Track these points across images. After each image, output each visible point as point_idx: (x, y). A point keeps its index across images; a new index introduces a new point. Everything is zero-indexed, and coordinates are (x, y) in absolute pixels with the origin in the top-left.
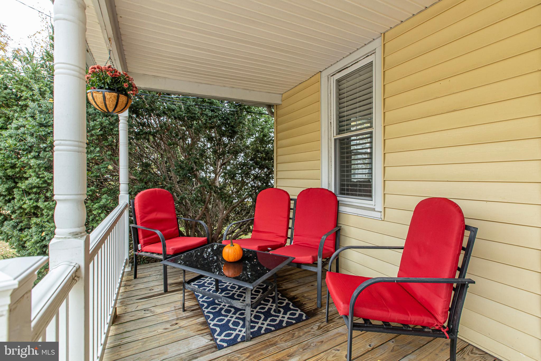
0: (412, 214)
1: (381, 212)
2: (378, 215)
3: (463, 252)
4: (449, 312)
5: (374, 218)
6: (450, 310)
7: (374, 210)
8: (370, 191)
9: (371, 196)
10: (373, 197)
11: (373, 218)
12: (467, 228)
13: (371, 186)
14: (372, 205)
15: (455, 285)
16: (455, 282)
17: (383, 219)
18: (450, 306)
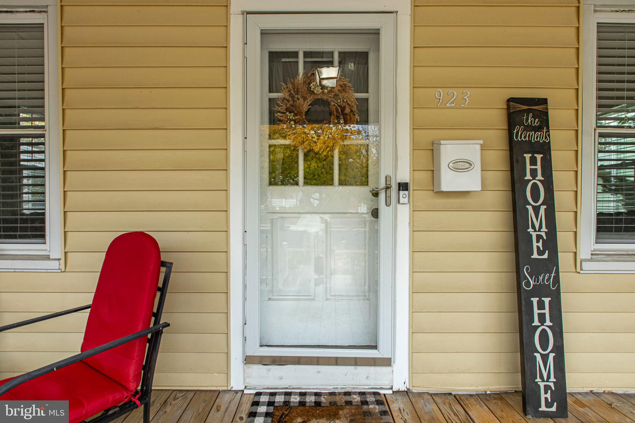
0: (103, 256)
1: (59, 259)
2: (54, 265)
3: (158, 294)
4: (143, 371)
5: (47, 271)
6: (144, 368)
7: (47, 258)
8: (43, 229)
9: (43, 236)
10: (47, 237)
11: (45, 271)
12: (163, 264)
13: (43, 221)
14: (46, 250)
15: (149, 336)
16: (149, 333)
17: (63, 270)
18: (144, 364)
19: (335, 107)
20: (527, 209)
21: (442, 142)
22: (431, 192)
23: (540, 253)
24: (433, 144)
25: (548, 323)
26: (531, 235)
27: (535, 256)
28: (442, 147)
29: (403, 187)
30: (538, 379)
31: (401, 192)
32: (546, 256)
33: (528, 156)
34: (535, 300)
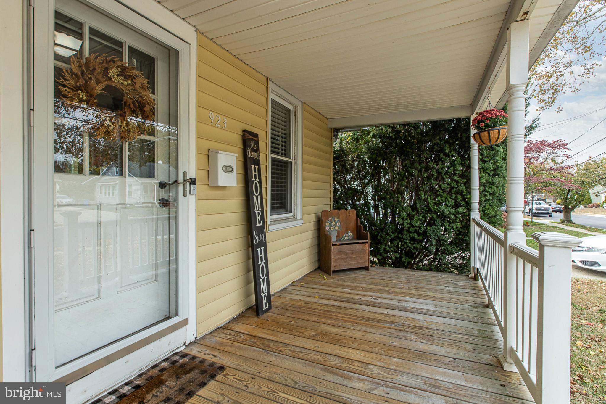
19: (132, 101)
20: (254, 197)
21: (219, 152)
22: (207, 186)
23: (259, 223)
24: (208, 151)
25: (264, 261)
26: (256, 213)
27: (258, 225)
28: (219, 155)
29: (193, 182)
30: (262, 293)
31: (191, 185)
32: (261, 224)
33: (253, 166)
34: (259, 250)
